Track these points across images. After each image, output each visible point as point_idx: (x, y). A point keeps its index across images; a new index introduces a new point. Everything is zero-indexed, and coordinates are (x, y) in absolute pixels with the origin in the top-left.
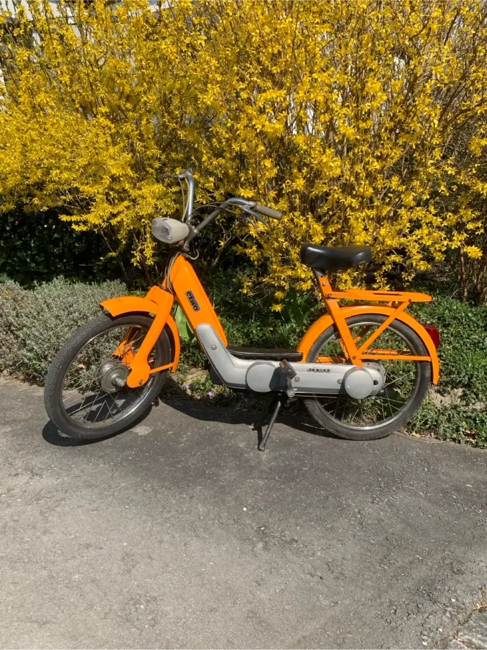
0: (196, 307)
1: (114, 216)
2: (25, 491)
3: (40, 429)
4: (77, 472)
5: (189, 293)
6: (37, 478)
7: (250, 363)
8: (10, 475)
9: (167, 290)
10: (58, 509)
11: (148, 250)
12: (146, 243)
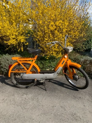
11: (22, 49)
12: (22, 47)
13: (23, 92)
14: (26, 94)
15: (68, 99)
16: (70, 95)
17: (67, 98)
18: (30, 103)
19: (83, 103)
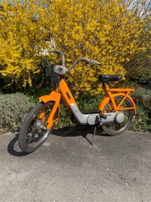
0: (70, 98)
1: (14, 71)
2: (18, 182)
3: (6, 150)
4: (35, 167)
5: (67, 93)
6: (19, 173)
7: (87, 115)
8: (6, 175)
9: (59, 92)
10: (38, 188)
11: (30, 82)
12: (29, 79)
13: (13, 166)
14: (17, 172)
15: (106, 183)
16: (111, 173)
17: (103, 182)
18: (16, 195)
19: (141, 195)
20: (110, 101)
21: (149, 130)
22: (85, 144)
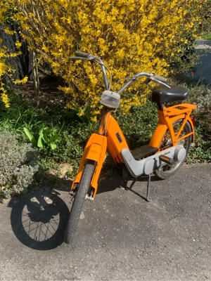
9: (104, 135)
20: (168, 130)
21: (208, 159)
22: (136, 202)
